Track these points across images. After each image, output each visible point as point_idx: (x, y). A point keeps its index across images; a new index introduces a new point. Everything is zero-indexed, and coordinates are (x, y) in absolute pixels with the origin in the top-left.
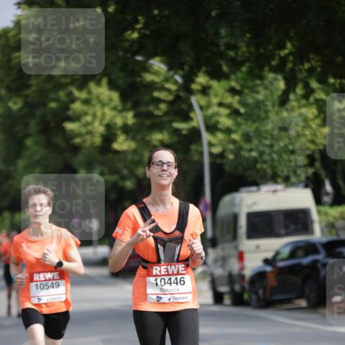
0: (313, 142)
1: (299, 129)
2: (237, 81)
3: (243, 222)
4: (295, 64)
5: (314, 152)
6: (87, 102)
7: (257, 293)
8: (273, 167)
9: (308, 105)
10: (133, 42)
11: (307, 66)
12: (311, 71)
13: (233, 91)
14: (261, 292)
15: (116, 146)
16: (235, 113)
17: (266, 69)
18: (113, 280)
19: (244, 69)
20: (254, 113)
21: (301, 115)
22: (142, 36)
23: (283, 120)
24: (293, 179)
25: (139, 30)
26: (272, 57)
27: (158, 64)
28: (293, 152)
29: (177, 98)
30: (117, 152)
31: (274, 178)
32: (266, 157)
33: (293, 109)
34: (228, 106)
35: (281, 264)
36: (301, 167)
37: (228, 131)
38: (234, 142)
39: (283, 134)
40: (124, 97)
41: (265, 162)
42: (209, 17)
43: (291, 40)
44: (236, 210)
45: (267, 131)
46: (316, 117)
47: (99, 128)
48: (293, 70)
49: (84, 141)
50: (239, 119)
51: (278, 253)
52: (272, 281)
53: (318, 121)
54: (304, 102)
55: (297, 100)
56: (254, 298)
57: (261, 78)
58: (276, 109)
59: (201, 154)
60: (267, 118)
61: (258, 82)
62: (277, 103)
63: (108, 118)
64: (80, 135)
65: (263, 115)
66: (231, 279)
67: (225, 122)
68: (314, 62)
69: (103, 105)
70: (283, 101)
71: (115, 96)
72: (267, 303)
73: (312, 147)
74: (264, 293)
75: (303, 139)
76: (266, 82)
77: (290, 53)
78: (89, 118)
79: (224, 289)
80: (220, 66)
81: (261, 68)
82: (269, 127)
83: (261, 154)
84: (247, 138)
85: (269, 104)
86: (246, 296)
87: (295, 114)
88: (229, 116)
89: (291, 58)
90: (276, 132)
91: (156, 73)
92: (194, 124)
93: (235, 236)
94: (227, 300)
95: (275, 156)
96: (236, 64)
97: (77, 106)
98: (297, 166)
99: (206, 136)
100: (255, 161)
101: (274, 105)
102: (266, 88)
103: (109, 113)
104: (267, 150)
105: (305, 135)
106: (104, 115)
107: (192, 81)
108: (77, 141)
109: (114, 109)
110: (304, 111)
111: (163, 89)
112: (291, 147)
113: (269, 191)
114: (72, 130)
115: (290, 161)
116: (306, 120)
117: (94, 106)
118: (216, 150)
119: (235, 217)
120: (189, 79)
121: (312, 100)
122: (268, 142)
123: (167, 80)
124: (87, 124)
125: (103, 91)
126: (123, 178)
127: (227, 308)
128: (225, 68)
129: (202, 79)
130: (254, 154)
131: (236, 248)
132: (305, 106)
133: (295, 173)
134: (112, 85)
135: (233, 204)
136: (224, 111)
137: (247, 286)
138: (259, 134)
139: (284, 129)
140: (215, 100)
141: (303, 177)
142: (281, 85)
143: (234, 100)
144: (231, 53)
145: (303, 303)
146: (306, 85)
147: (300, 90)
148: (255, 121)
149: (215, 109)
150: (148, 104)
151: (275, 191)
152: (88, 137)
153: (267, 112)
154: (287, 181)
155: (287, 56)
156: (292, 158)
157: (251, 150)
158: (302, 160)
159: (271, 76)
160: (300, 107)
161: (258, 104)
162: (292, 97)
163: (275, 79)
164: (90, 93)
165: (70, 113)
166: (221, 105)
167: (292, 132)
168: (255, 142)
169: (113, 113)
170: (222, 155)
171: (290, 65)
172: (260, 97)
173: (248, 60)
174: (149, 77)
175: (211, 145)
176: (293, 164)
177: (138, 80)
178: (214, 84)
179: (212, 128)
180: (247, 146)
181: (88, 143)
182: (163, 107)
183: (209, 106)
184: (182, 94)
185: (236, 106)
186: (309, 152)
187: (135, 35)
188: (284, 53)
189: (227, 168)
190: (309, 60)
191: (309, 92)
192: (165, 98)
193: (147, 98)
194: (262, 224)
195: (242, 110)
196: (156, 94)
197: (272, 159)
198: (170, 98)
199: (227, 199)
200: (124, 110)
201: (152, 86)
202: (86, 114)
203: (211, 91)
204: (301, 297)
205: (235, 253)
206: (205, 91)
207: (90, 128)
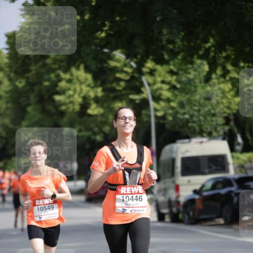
0: (228, 108)
1: (219, 98)
2: (174, 65)
3: (178, 164)
4: (216, 53)
5: (229, 114)
6: (70, 81)
7: (188, 214)
8: (200, 126)
9: (225, 82)
10: (102, 39)
11: (224, 54)
12: (227, 58)
13: (172, 72)
14: (191, 213)
15: (90, 111)
16: (173, 88)
17: (195, 57)
18: (87, 204)
19: (180, 57)
20: (186, 88)
21: (220, 89)
22: (108, 35)
23: (208, 92)
24: (215, 134)
25: (106, 31)
26: (199, 49)
27: (119, 55)
28: (214, 115)
29: (133, 77)
30: (90, 116)
31: (201, 133)
32: (195, 119)
33: (214, 85)
34: (168, 83)
35: (205, 194)
36: (220, 125)
37: (168, 100)
38: (172, 108)
39: (207, 102)
40: (95, 77)
41: (194, 122)
42: (155, 21)
43: (213, 36)
44: (174, 156)
45: (196, 100)
46: (231, 90)
47: (78, 99)
48: (214, 57)
49: (68, 108)
50: (176, 92)
51: (203, 186)
52: (199, 205)
53: (232, 93)
54: (222, 80)
55: (217, 78)
56: (187, 217)
57: (192, 63)
58: (202, 85)
59: (149, 116)
60: (196, 91)
61: (190, 66)
62: (203, 80)
63: (84, 92)
64: (65, 104)
65: (193, 89)
66: (170, 204)
67: (166, 94)
68: (229, 51)
69: (81, 83)
70: (208, 79)
71: (89, 77)
72: (196, 221)
73: (228, 111)
74: (194, 214)
75: (222, 106)
76: (195, 66)
77: (213, 46)
78: (71, 92)
79: (165, 211)
80: (163, 55)
81: (192, 56)
82: (197, 97)
83: (192, 116)
84: (182, 105)
85: (197, 81)
86: (181, 216)
87: (216, 88)
88: (169, 90)
89: (213, 49)
90: (202, 101)
91: (118, 61)
92: (144, 96)
93: (173, 174)
94: (167, 219)
95: (201, 118)
96: (173, 54)
97: (63, 84)
98: (218, 125)
99: (152, 104)
100: (188, 121)
101: (200, 82)
102: (195, 70)
103: (85, 89)
104: (196, 114)
105: (223, 103)
106: (81, 90)
107: (143, 66)
108: (63, 108)
109: (89, 85)
110: (222, 86)
111: (122, 71)
112: (213, 112)
113: (197, 142)
114: (59, 101)
115: (212, 121)
116: (223, 92)
117: (74, 84)
118: (160, 114)
119: (173, 161)
120: (141, 64)
121: (228, 78)
122: (196, 108)
123: (125, 65)
124: (70, 96)
125: (81, 73)
126: (95, 134)
127: (167, 224)
128: (166, 57)
129: (150, 64)
130: (187, 116)
131: (174, 182)
132: (223, 82)
133: (216, 129)
134: (87, 69)
135: (171, 151)
136: (166, 87)
137: (181, 209)
138: (190, 102)
139: (208, 99)
140: (159, 79)
141: (221, 133)
142: (206, 68)
143: (172, 79)
144: (171, 46)
145: (221, 221)
146: (224, 68)
147: (219, 71)
148: (187, 94)
149: (159, 85)
150: (112, 82)
151: (201, 142)
152: (71, 105)
153: (196, 87)
154: (210, 135)
155: (210, 48)
156: (214, 119)
157: (184, 114)
158: (221, 120)
159: (199, 62)
160: (219, 83)
161: (190, 81)
162: (214, 76)
163: (202, 64)
164: (72, 75)
165: (58, 89)
166: (163, 82)
167: (214, 101)
168: (187, 108)
169: (88, 89)
170: (164, 117)
171: (212, 54)
172: (191, 76)
173: (183, 51)
174: (112, 64)
175: (156, 110)
176: (214, 123)
177: (105, 65)
178: (159, 67)
179: (157, 99)
180: (182, 111)
181: (71, 110)
182: (122, 84)
183: (154, 83)
184: (136, 75)
185: (174, 83)
186: (225, 115)
187: (103, 35)
188: (208, 45)
189: (167, 126)
190: (225, 50)
191: (226, 72)
192: (125, 78)
193: (111, 78)
194: (192, 166)
195: (178, 86)
196: (118, 75)
197: (200, 120)
198: (128, 78)
199: (167, 148)
200: (96, 86)
201: (115, 70)
202: (69, 89)
203: (156, 73)
204: (220, 216)
205: (173, 185)
206: (152, 72)
207: (72, 99)
